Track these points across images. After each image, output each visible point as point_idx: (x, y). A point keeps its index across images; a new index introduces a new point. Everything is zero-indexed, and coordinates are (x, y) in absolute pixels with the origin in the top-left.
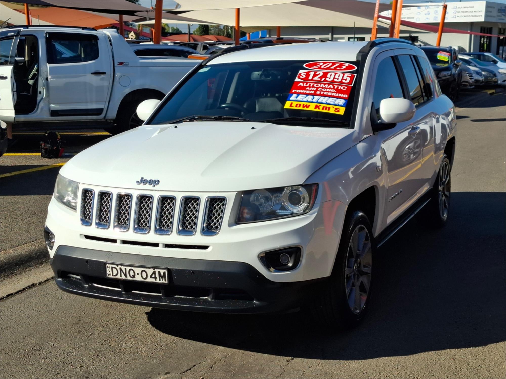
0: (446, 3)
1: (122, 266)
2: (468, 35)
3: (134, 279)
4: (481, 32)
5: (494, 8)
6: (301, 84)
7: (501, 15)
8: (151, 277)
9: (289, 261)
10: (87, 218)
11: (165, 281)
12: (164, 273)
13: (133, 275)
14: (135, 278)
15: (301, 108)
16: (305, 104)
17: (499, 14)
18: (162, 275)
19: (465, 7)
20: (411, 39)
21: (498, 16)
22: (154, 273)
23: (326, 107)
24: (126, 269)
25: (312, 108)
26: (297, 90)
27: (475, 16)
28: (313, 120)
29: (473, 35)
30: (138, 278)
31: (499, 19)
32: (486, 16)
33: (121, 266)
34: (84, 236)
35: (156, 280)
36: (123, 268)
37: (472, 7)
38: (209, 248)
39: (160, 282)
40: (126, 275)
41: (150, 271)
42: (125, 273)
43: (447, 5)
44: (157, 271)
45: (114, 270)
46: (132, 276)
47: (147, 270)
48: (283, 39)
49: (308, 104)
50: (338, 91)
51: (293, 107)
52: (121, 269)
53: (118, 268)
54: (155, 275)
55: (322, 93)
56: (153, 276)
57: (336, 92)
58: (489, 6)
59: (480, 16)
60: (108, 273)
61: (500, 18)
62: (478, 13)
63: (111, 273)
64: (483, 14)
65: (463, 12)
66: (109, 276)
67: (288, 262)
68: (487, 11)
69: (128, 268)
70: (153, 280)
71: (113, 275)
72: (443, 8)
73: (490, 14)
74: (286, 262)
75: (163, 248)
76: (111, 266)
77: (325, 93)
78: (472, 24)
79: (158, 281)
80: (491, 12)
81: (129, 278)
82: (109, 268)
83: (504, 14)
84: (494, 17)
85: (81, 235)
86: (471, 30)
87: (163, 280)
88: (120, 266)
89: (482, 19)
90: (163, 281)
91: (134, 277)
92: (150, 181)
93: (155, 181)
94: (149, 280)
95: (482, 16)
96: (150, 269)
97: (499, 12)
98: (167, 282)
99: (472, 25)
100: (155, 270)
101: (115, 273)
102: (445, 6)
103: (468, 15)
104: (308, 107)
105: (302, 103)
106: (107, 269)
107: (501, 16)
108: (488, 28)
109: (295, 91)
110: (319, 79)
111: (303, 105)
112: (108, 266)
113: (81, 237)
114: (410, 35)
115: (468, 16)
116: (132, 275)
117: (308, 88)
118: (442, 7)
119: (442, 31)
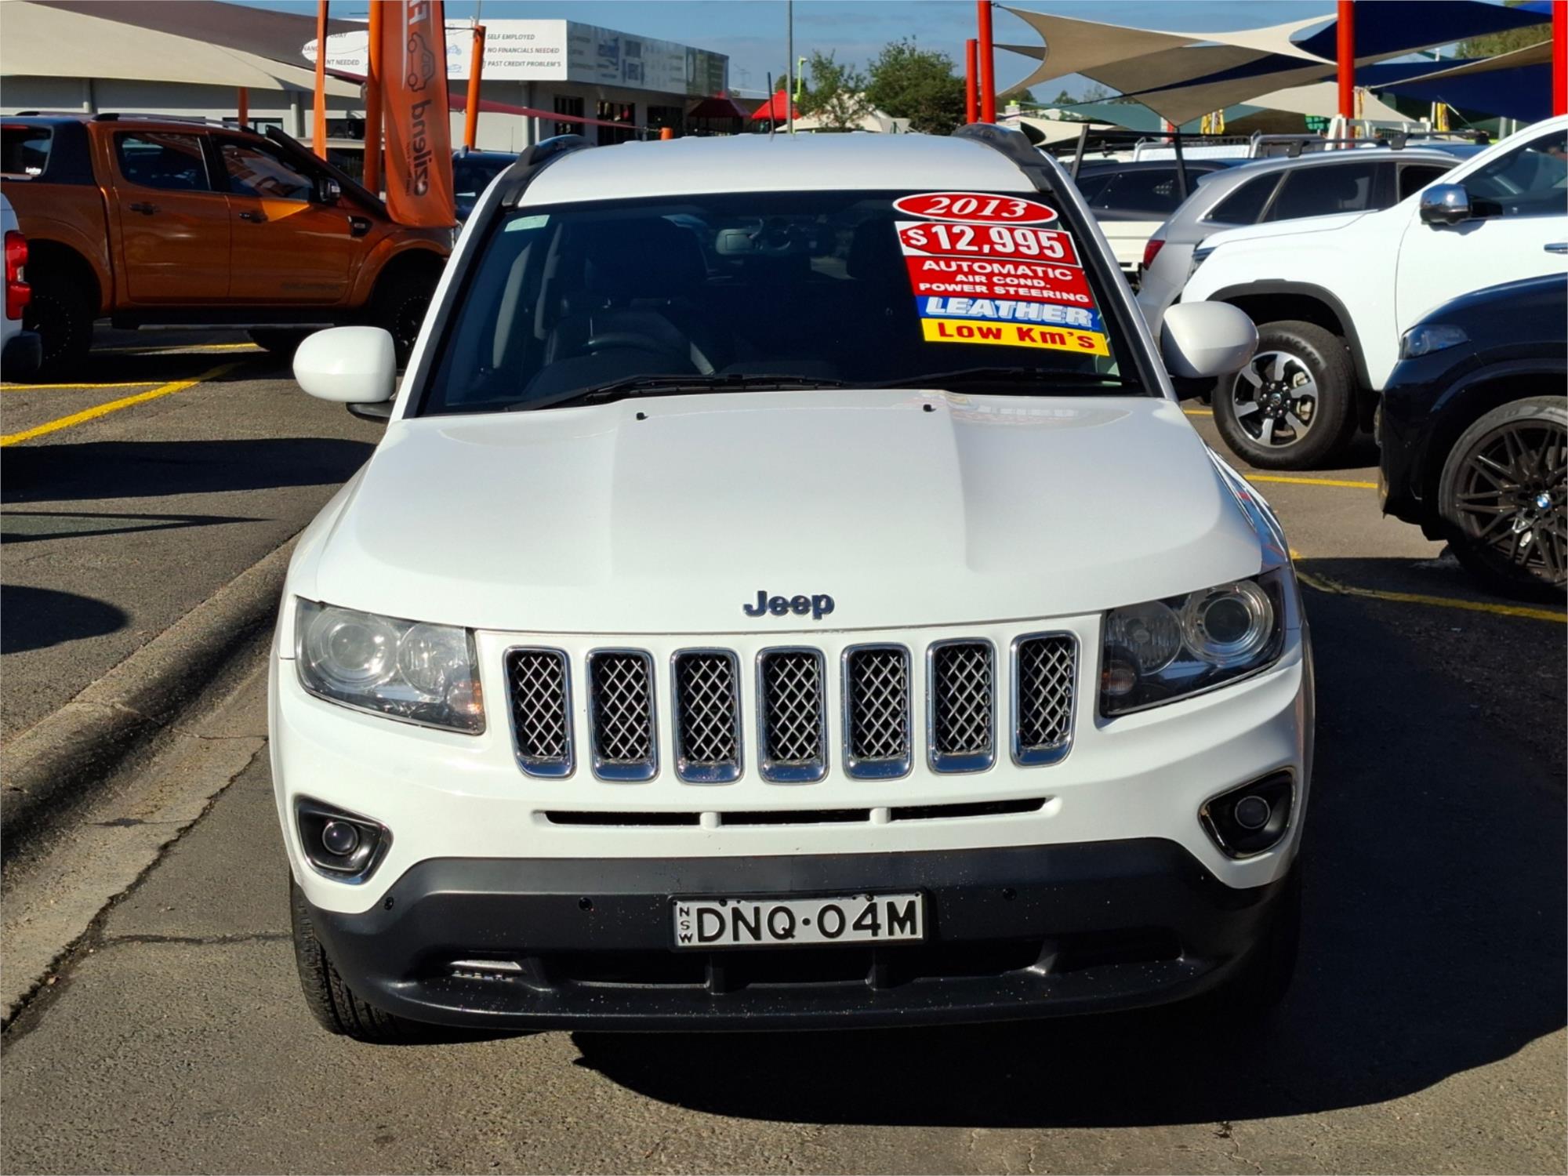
0: (482, 23)
1: (743, 902)
2: (524, 119)
3: (789, 941)
4: (556, 111)
5: (588, 41)
6: (929, 265)
7: (607, 63)
8: (858, 926)
9: (1266, 816)
10: (541, 749)
11: (913, 931)
12: (911, 906)
13: (787, 927)
14: (793, 936)
15: (977, 339)
16: (985, 325)
17: (603, 60)
18: (902, 915)
19: (508, 37)
20: (352, 125)
21: (600, 66)
22: (872, 909)
23: (1053, 336)
24: (757, 911)
25: (1010, 337)
26: (931, 283)
27: (541, 64)
28: (1040, 374)
29: (537, 120)
30: (809, 935)
31: (604, 75)
32: (571, 65)
33: (739, 902)
34: (545, 815)
35: (875, 934)
36: (747, 908)
37: (531, 37)
38: (1046, 806)
39: (892, 938)
40: (755, 932)
41: (855, 907)
42: (753, 925)
43: (484, 28)
44: (882, 902)
45: (708, 918)
46: (782, 932)
47: (841, 903)
48: (119, 118)
49: (994, 326)
50: (1055, 284)
51: (951, 336)
52: (737, 915)
53: (727, 912)
54: (874, 918)
55: (1012, 291)
56: (868, 921)
57: (1048, 286)
58: (578, 37)
59: (553, 64)
60: (680, 931)
61: (605, 71)
62: (546, 54)
63: (694, 931)
64: (563, 56)
65: (505, 50)
66: (687, 943)
67: (1265, 822)
68: (571, 52)
69: (767, 907)
70: (866, 936)
71: (702, 938)
72: (475, 36)
73: (578, 59)
74: (1262, 819)
75: (888, 822)
76: (694, 906)
77: (1022, 292)
78: (532, 86)
79: (883, 935)
80: (581, 53)
81: (767, 938)
82: (687, 913)
83: (614, 60)
84: (590, 67)
85: (536, 812)
86: (531, 106)
87: (902, 929)
88: (732, 904)
89: (560, 74)
90: (903, 935)
91: (789, 933)
92: (796, 599)
93: (817, 599)
94: (850, 936)
95: (559, 63)
96: (854, 898)
97: (601, 55)
98: (919, 935)
99: (532, 89)
100: (876, 899)
101: (711, 928)
102: (480, 29)
103: (520, 61)
104: (998, 334)
105: (974, 324)
106: (679, 919)
107: (606, 67)
108: (571, 101)
109: (928, 286)
110: (975, 248)
111: (980, 329)
112: (682, 910)
113: (536, 821)
114: (348, 114)
115: (520, 64)
116: (784, 929)
117: (960, 278)
118: (472, 32)
119: (477, 109)
